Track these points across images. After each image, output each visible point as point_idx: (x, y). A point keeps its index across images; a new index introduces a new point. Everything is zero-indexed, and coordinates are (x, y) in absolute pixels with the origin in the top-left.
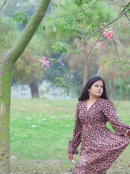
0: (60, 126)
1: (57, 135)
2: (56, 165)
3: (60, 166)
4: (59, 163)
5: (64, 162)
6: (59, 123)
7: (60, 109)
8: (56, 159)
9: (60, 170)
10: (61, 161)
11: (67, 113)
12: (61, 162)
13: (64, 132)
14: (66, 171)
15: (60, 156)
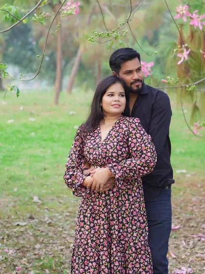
0: (20, 136)
1: (14, 151)
2: (7, 206)
3: (13, 209)
4: (12, 204)
5: (20, 200)
6: (19, 132)
7: (21, 108)
8: (8, 195)
9: (13, 217)
10: (16, 199)
11: (32, 114)
12: (15, 202)
13: (26, 146)
14: (23, 219)
15: (15, 190)
